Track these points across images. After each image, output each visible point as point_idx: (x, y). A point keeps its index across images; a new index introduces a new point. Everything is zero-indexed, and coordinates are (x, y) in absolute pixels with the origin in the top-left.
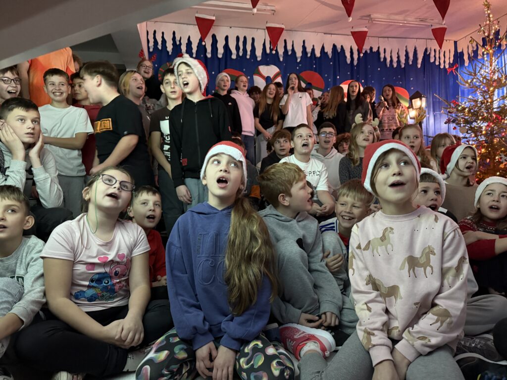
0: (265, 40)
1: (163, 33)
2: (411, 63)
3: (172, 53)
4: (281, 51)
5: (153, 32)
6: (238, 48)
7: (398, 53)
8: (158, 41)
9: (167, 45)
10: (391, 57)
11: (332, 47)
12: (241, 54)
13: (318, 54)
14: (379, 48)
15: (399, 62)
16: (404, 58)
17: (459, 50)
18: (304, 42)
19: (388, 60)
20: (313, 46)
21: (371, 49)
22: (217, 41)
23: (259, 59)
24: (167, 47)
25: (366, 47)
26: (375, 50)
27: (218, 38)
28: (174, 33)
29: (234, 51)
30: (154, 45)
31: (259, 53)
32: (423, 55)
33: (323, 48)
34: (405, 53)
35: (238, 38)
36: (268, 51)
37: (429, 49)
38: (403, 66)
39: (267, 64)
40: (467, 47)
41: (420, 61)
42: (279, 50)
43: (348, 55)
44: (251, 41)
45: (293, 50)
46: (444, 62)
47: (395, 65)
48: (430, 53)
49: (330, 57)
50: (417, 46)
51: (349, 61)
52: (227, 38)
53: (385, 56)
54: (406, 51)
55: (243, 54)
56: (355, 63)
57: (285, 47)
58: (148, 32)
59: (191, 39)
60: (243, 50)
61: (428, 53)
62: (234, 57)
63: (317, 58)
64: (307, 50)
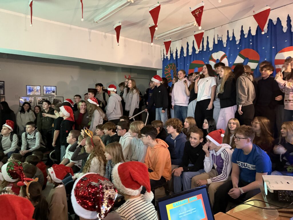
3: (170, 59)
4: (225, 41)
8: (164, 54)
13: (253, 33)
18: (242, 27)
20: (250, 27)
23: (211, 50)
27: (189, 44)
29: (197, 49)
30: (164, 57)
31: (211, 46)
36: (216, 42)
44: (206, 40)
45: (234, 37)
49: (266, 31)
51: (285, 30)
55: (202, 49)
57: (228, 36)
58: (161, 51)
62: (197, 52)
63: (254, 36)
64: (244, 33)
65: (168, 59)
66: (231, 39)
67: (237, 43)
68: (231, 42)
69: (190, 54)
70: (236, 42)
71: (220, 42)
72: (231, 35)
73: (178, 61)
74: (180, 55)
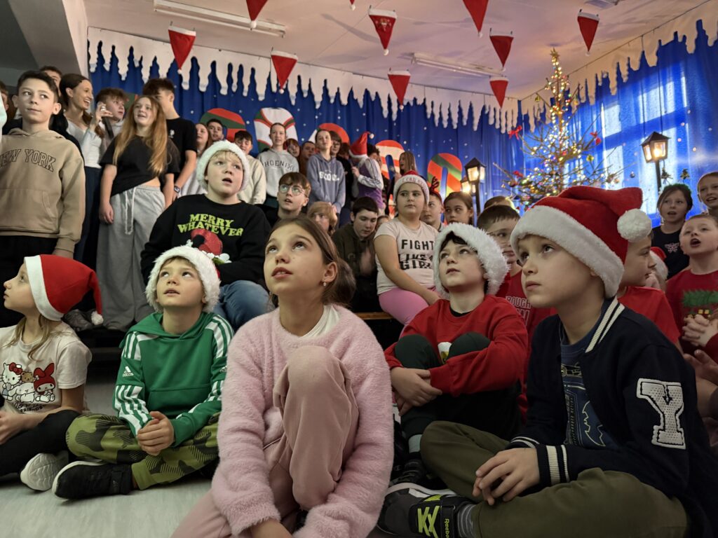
0: (270, 73)
1: (114, 48)
2: (465, 123)
3: (126, 78)
4: (293, 91)
5: (97, 44)
6: (229, 80)
7: (449, 109)
8: (105, 57)
9: (120, 65)
10: (440, 113)
11: (363, 93)
12: (234, 89)
13: (344, 101)
14: (425, 100)
15: (450, 120)
16: (457, 116)
17: (524, 113)
18: (325, 81)
19: (437, 118)
20: (338, 89)
21: (415, 100)
22: (198, 68)
23: (261, 98)
24: (118, 69)
25: (408, 98)
26: (420, 102)
27: (200, 63)
28: (131, 50)
29: (224, 84)
30: (97, 64)
31: (261, 90)
32: (480, 114)
33: (351, 94)
34: (458, 110)
35: (230, 67)
36: (274, 89)
37: (487, 108)
38: (455, 127)
39: (275, 106)
40: (532, 108)
41: (476, 122)
42: (290, 89)
43: (385, 105)
44: (250, 73)
45: (310, 91)
46: (506, 125)
47: (445, 125)
48: (489, 113)
49: (361, 105)
50: (473, 102)
51: (385, 114)
52: (214, 65)
53: (432, 112)
54: (460, 107)
55: (237, 90)
56: (394, 117)
57: (299, 86)
58: (88, 43)
59: (158, 62)
60: (238, 84)
61: (486, 112)
62: (224, 92)
63: (343, 106)
64: (330, 94)
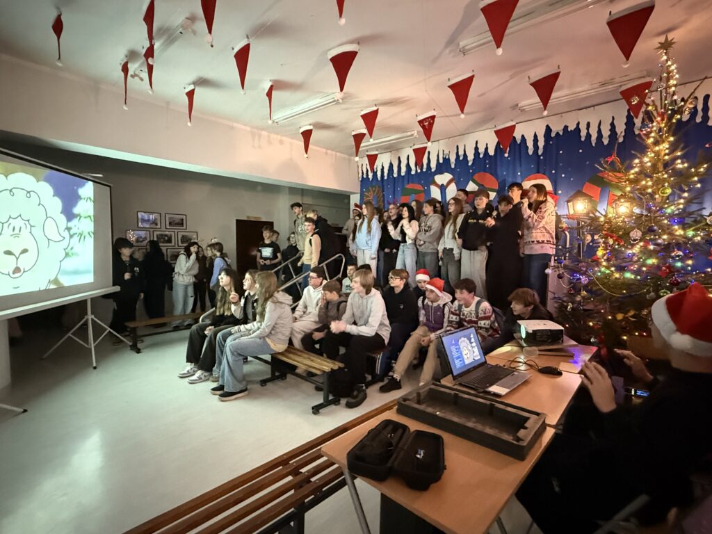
0: (439, 151)
3: (372, 179)
4: (453, 159)
8: (364, 171)
10: (599, 132)
14: (578, 124)
15: (613, 135)
16: (625, 127)
18: (477, 142)
19: (594, 138)
20: (487, 144)
21: (566, 127)
22: (401, 162)
23: (433, 170)
25: (557, 129)
27: (402, 159)
29: (413, 169)
30: (362, 176)
31: (433, 165)
33: (498, 144)
36: (441, 161)
39: (442, 173)
42: (450, 158)
43: (530, 144)
44: (427, 156)
45: (465, 155)
47: (606, 141)
52: (408, 158)
53: (588, 133)
55: (420, 169)
56: (540, 152)
57: (457, 153)
59: (384, 165)
62: (414, 173)
63: (491, 156)
64: (480, 151)
65: (369, 179)
66: (461, 158)
67: (470, 164)
68: (462, 161)
69: (403, 174)
70: (468, 162)
71: (447, 160)
72: (461, 153)
73: (385, 183)
74: (388, 174)
